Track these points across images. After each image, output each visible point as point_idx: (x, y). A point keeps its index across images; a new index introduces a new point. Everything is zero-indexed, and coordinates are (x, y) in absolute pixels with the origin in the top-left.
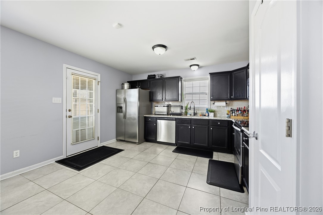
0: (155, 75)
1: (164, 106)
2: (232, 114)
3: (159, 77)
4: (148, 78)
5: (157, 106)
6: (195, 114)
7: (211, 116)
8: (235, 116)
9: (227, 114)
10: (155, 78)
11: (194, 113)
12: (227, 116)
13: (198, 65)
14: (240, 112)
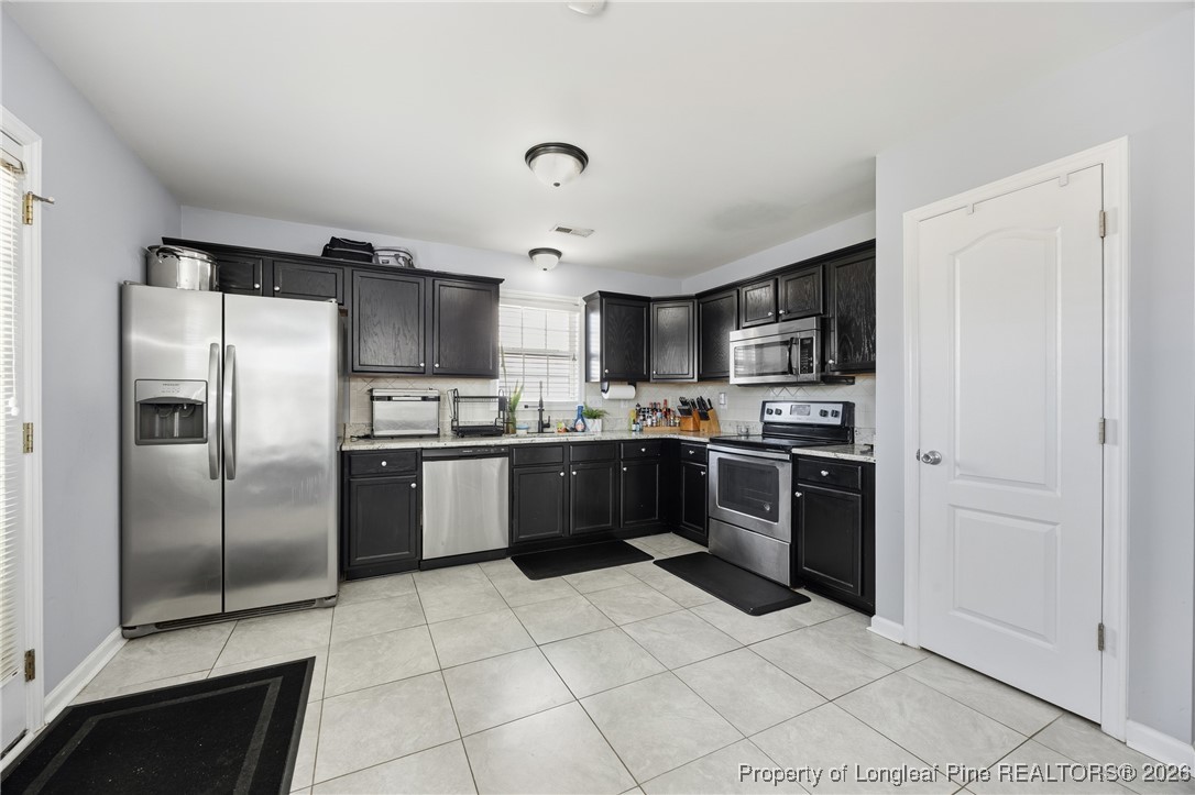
0: (369, 247)
1: (424, 399)
2: (644, 420)
3: (401, 260)
4: (326, 251)
5: (389, 398)
6: (543, 427)
7: (595, 431)
8: (652, 425)
9: (634, 422)
10: (369, 259)
11: (541, 422)
12: (634, 427)
13: (558, 253)
14: (659, 414)
